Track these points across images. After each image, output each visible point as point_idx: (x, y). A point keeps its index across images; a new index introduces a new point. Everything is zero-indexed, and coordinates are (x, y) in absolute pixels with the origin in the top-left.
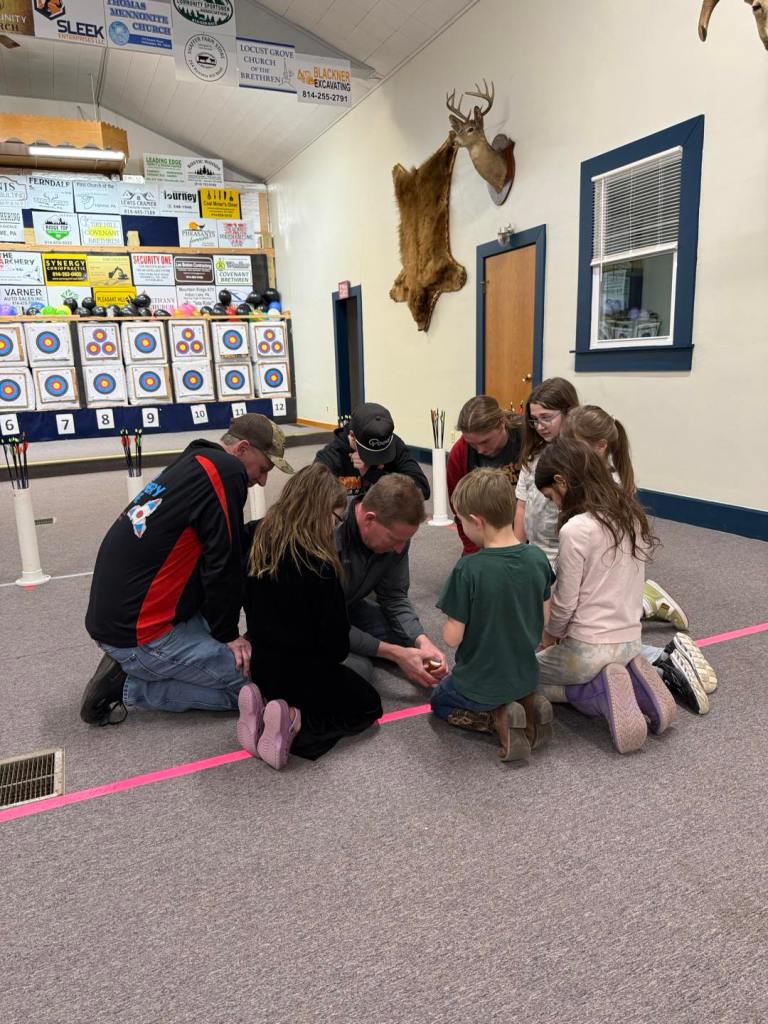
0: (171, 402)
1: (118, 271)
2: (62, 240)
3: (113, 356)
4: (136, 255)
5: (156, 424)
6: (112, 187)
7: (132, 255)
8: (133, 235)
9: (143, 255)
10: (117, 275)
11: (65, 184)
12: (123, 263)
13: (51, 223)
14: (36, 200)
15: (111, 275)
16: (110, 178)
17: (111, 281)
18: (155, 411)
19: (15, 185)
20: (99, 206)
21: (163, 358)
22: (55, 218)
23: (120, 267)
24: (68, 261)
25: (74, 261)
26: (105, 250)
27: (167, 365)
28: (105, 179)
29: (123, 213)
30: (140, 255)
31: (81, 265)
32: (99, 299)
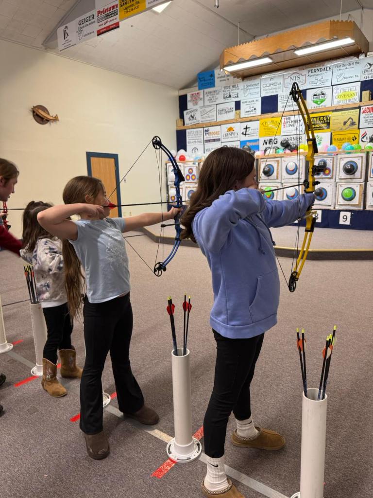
0: (361, 208)
1: (350, 120)
2: (320, 105)
3: (329, 176)
4: (364, 107)
5: (348, 223)
6: (358, 63)
7: (362, 108)
8: (366, 94)
9: (369, 107)
10: (349, 123)
11: (328, 69)
12: (354, 114)
13: (316, 95)
14: (311, 83)
15: (345, 123)
16: (358, 57)
17: (344, 127)
18: (349, 214)
19: (301, 76)
20: (347, 78)
21: (361, 178)
22: (318, 91)
23: (352, 117)
24: (320, 117)
25: (323, 117)
26: (344, 107)
27: (363, 184)
28: (355, 59)
29: (362, 79)
30: (367, 107)
31: (327, 119)
32: (335, 139)
